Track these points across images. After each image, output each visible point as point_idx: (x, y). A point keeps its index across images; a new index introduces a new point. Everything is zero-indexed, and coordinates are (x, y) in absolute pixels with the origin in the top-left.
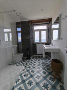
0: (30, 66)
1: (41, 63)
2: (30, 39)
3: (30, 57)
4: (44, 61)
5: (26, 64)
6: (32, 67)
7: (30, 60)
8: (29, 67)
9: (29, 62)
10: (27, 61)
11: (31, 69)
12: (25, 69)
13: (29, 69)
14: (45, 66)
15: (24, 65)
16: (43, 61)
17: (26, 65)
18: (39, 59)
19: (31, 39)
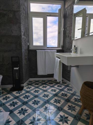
0: (24, 107)
1: (51, 95)
2: (21, 36)
3: (22, 85)
4: (58, 90)
5: (11, 105)
6: (30, 111)
7: (23, 92)
8: (23, 112)
9: (21, 97)
10: (13, 95)
11: (29, 115)
12: (11, 119)
13: (21, 117)
14: (63, 101)
15: (6, 109)
16: (55, 91)
17: (12, 108)
18: (46, 87)
19: (23, 36)
